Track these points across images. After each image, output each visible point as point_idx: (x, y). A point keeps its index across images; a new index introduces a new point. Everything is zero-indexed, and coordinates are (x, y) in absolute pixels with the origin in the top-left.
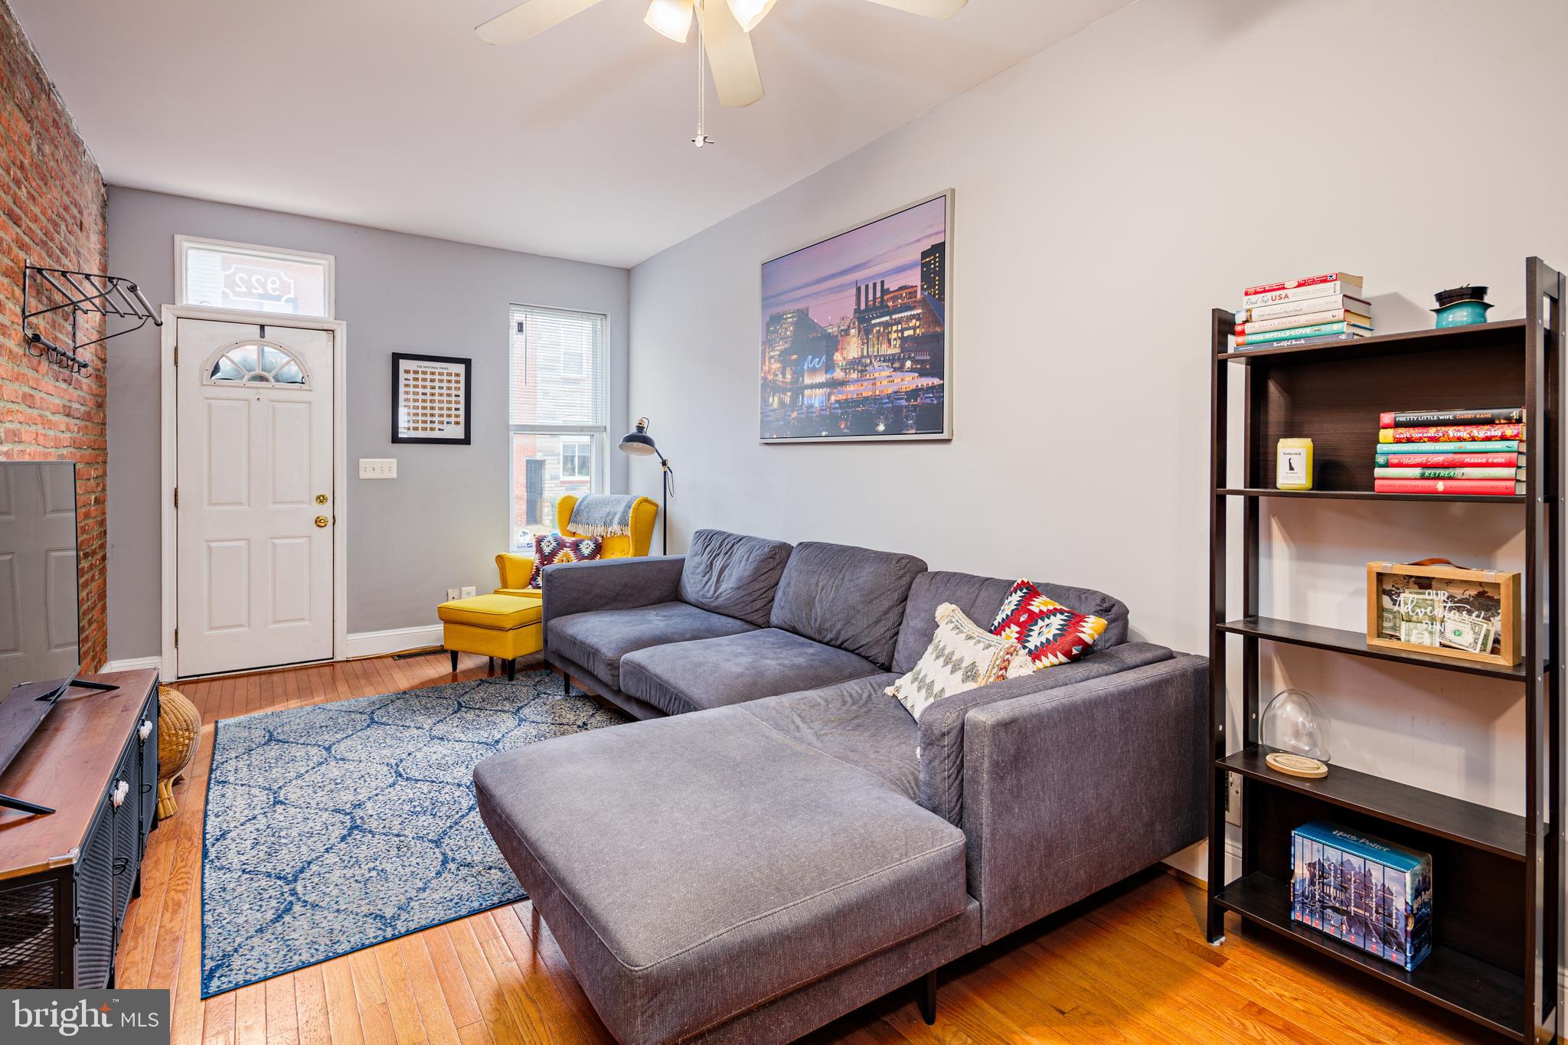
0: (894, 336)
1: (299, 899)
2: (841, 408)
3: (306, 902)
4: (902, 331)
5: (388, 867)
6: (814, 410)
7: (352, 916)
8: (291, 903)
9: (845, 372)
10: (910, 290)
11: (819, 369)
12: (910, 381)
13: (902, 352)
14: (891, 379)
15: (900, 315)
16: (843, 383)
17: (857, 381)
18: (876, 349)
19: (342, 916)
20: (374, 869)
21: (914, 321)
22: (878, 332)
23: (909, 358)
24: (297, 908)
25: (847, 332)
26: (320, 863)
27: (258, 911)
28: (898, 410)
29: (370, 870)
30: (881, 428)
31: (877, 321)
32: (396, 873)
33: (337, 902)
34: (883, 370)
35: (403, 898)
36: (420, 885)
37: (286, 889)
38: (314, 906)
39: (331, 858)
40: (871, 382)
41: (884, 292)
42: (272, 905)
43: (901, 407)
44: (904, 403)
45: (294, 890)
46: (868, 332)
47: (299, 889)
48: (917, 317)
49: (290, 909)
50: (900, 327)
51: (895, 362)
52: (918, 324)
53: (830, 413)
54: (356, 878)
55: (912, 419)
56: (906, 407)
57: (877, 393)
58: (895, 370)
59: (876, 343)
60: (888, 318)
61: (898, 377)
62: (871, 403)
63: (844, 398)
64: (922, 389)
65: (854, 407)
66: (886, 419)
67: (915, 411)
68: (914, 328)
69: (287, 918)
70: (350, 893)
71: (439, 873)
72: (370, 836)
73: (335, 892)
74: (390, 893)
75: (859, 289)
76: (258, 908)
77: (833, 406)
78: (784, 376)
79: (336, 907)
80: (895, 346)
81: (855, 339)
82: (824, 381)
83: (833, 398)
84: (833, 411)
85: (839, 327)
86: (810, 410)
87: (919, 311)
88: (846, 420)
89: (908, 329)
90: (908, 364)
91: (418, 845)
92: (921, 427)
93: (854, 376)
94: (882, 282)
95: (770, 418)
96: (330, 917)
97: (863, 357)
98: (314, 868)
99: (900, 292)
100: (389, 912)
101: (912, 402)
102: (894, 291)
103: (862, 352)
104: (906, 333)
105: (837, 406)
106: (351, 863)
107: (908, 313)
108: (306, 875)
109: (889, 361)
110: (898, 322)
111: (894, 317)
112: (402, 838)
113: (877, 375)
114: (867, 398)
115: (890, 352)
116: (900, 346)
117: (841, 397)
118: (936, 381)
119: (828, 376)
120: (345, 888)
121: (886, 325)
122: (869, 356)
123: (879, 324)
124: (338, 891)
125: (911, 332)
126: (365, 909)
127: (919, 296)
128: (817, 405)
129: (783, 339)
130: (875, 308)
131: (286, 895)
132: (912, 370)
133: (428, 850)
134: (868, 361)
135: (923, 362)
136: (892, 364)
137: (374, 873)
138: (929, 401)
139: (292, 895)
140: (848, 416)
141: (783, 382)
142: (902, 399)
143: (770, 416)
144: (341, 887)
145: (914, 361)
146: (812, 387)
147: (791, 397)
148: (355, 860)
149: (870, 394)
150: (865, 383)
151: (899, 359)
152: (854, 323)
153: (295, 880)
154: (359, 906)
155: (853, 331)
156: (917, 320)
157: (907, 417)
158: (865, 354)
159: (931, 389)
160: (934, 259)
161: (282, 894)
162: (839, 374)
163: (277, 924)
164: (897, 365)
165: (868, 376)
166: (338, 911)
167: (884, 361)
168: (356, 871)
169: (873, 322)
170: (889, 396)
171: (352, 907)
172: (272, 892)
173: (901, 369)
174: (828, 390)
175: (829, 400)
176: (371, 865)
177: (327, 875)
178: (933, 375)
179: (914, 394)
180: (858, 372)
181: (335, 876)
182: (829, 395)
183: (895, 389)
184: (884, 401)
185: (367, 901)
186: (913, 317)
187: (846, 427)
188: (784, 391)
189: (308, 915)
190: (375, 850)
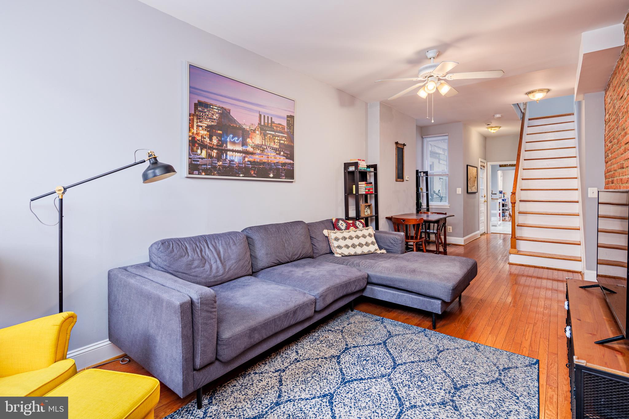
0: (276, 141)
1: (499, 370)
2: (251, 164)
3: (497, 368)
4: (280, 140)
5: (460, 362)
6: (235, 163)
7: (485, 354)
8: (503, 371)
9: (254, 149)
10: (283, 126)
11: (238, 144)
12: (283, 160)
13: (280, 148)
14: (275, 157)
15: (279, 134)
16: (252, 154)
17: (260, 154)
18: (269, 144)
19: (488, 356)
20: (466, 364)
21: (284, 138)
22: (270, 137)
23: (282, 151)
24: (501, 368)
25: (254, 131)
26: (483, 380)
27: (516, 375)
28: (278, 170)
29: (468, 365)
30: (271, 175)
31: (269, 132)
32: (460, 358)
33: (487, 361)
34: (272, 153)
35: (466, 350)
36: (457, 350)
37: (502, 378)
38: (495, 365)
39: (478, 379)
40: (267, 156)
41: (272, 122)
42: (510, 374)
43: (279, 168)
44: (280, 167)
45: (500, 375)
46: (265, 135)
47: (497, 374)
48: (285, 137)
49: (504, 368)
50: (279, 138)
51: (277, 151)
52: (285, 140)
53: (245, 166)
54: (475, 365)
55: (284, 173)
56: (281, 169)
57: (269, 161)
58: (277, 154)
59: (269, 141)
60: (273, 133)
61: (278, 156)
62: (266, 165)
63: (253, 160)
64: (287, 163)
65: (259, 165)
66: (273, 172)
67: (284, 171)
68: (284, 141)
69: (506, 366)
70: (480, 361)
71: (447, 349)
72: (454, 380)
73: (485, 365)
74: (468, 353)
75: (260, 115)
76: (515, 376)
77: (246, 163)
78: (211, 139)
79: (488, 360)
80: (277, 145)
81: (258, 136)
82: (241, 150)
83: (246, 159)
84: (246, 165)
85: (250, 127)
86: (231, 163)
87: (286, 136)
88: (254, 170)
89: (282, 140)
90: (282, 153)
91: (442, 363)
92: (287, 177)
93: (258, 152)
94: (271, 118)
95: (198, 163)
96: (492, 358)
97: (262, 145)
98: (487, 380)
99: (279, 126)
100: (473, 349)
101: (283, 167)
102: (277, 124)
103: (262, 143)
104: (281, 142)
105: (249, 163)
106: (472, 372)
107: (282, 135)
108: (491, 379)
109: (274, 150)
110: (278, 136)
111: (276, 134)
112: (444, 369)
113: (269, 154)
114: (265, 163)
115: (275, 146)
116: (279, 145)
117: (251, 159)
118: (292, 162)
119: (244, 148)
120: (481, 364)
121: (273, 136)
122: (265, 145)
123: (270, 134)
124: (484, 365)
125: (283, 142)
126: (480, 354)
127: (286, 130)
128: (236, 160)
129: (210, 118)
130: (268, 126)
131: (503, 375)
132: (283, 156)
133: (442, 359)
134: (265, 147)
135: (287, 154)
136: (276, 151)
137: (467, 363)
138: (289, 168)
139: (501, 373)
140: (255, 169)
141: (209, 143)
142: (280, 165)
143: (198, 161)
144: (482, 365)
145: (284, 153)
146: (233, 151)
147: (217, 153)
148: (470, 372)
149: (266, 161)
150: (264, 156)
151: (278, 150)
152: (258, 129)
153: (497, 379)
154: (480, 356)
155: (257, 132)
156: (285, 138)
157: (282, 172)
158: (264, 144)
159: (290, 164)
160: (291, 120)
161: (505, 376)
162: (250, 149)
163: (511, 366)
164: (278, 152)
165: (265, 154)
166: (488, 358)
167: (272, 149)
168: (473, 368)
169: (267, 132)
170: (274, 163)
171: (483, 356)
172: (508, 379)
173: (279, 154)
174: (244, 155)
175: (244, 160)
176: (466, 366)
177: (484, 373)
178: (290, 159)
179: (284, 164)
180: (261, 150)
181: (482, 370)
182: (244, 157)
183: (277, 161)
184: (272, 165)
185: (477, 355)
186: (284, 137)
187: (254, 173)
188: (212, 149)
189: (499, 363)
190: (459, 371)
